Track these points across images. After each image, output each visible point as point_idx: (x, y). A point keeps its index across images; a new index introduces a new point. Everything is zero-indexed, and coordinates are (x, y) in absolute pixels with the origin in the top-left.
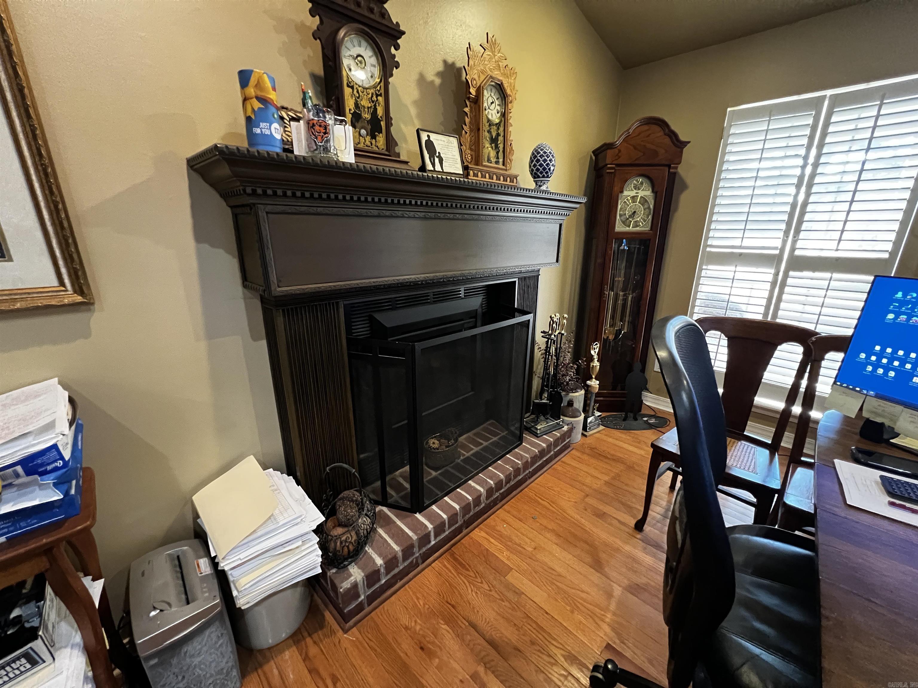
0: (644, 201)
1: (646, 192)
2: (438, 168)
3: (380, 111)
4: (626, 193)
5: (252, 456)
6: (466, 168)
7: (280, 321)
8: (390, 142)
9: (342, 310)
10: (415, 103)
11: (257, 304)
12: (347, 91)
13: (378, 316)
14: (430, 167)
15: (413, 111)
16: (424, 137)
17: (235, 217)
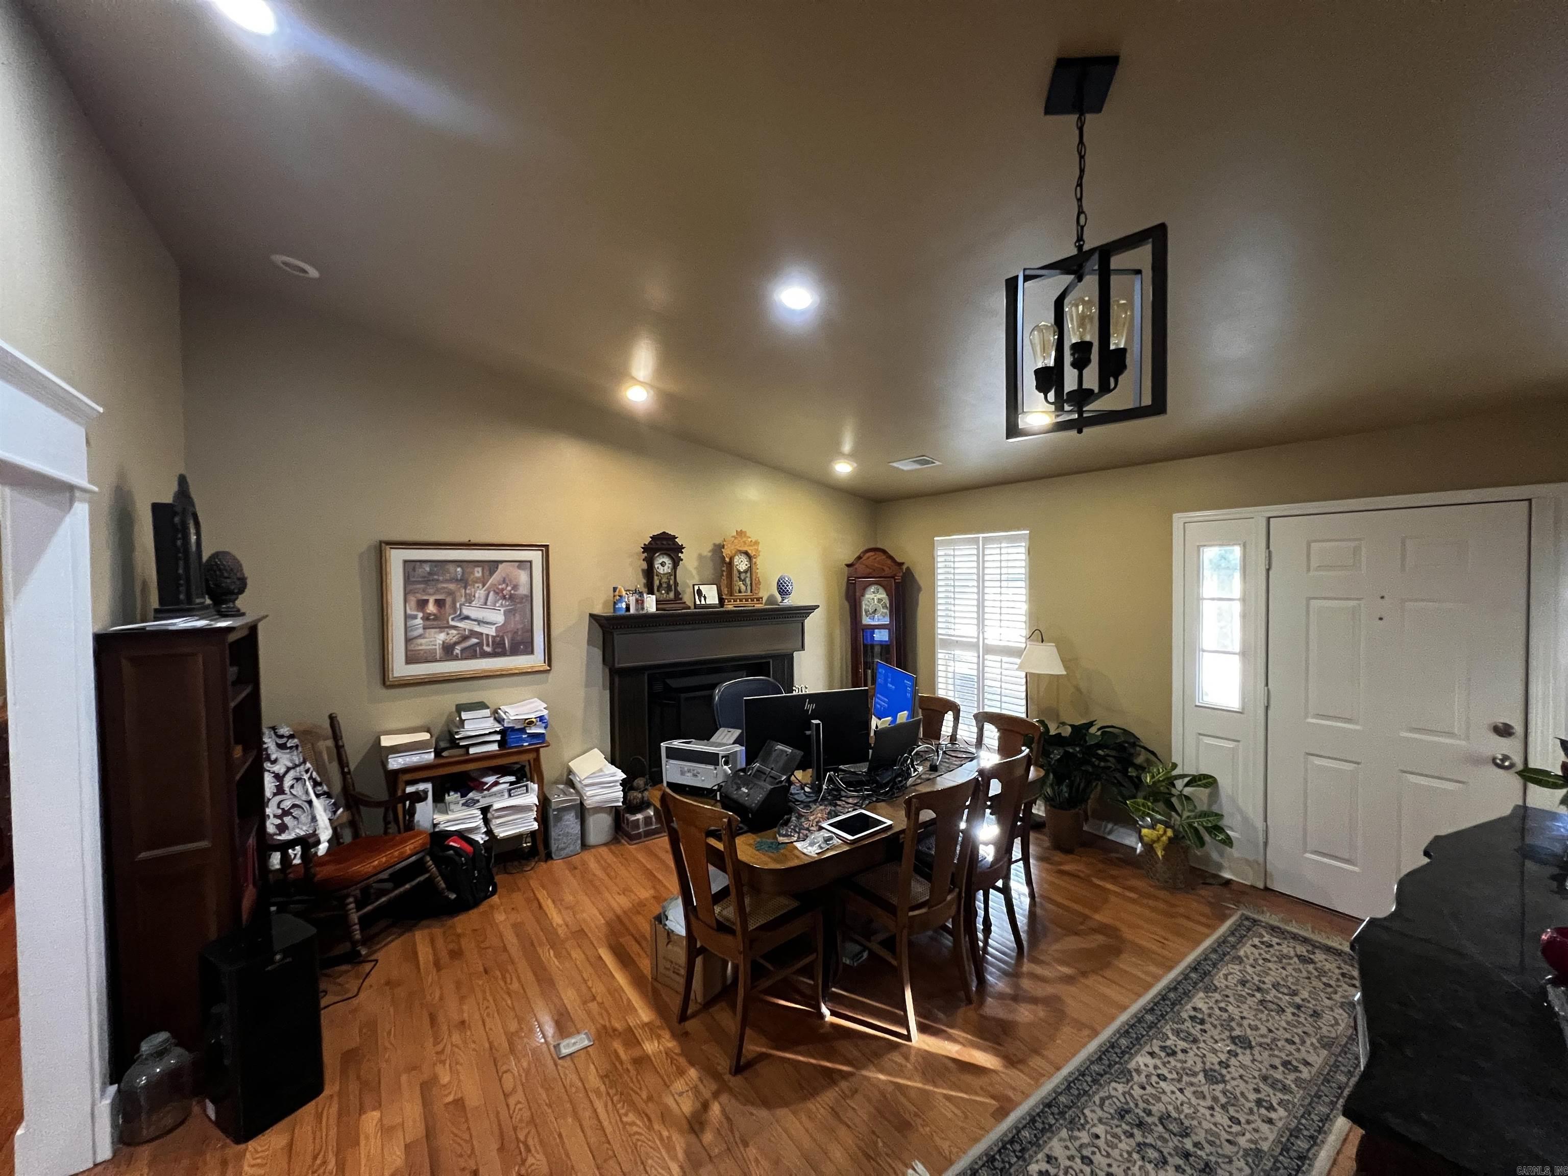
0: (880, 600)
1: (883, 595)
2: (703, 602)
3: (672, 582)
4: (867, 596)
5: (596, 750)
6: (721, 600)
7: (617, 680)
8: (677, 594)
9: (646, 677)
10: (696, 568)
11: (607, 671)
12: (656, 578)
13: (668, 681)
14: (698, 602)
15: (694, 572)
16: (696, 588)
17: (604, 634)
